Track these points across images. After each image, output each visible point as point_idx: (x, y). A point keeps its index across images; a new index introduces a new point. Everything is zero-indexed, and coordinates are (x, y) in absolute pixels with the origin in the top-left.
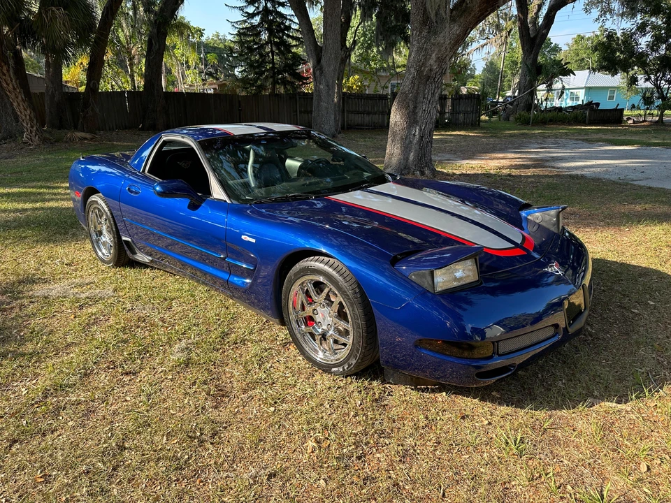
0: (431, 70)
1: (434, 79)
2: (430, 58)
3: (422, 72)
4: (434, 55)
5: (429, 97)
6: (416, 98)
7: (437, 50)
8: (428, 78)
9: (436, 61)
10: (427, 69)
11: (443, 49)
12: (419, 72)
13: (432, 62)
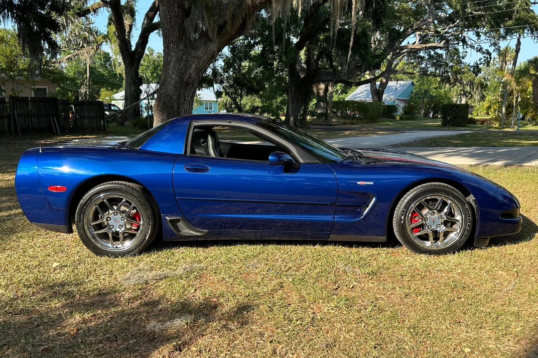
0: (190, 78)
1: (193, 85)
2: (190, 68)
3: (183, 79)
4: (194, 65)
5: (189, 100)
6: (179, 99)
7: (196, 62)
8: (188, 84)
9: (195, 71)
10: (186, 76)
11: (202, 61)
12: (181, 79)
13: (191, 71)
